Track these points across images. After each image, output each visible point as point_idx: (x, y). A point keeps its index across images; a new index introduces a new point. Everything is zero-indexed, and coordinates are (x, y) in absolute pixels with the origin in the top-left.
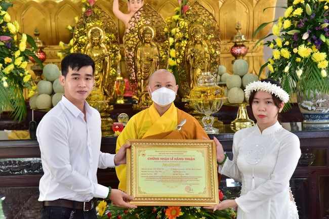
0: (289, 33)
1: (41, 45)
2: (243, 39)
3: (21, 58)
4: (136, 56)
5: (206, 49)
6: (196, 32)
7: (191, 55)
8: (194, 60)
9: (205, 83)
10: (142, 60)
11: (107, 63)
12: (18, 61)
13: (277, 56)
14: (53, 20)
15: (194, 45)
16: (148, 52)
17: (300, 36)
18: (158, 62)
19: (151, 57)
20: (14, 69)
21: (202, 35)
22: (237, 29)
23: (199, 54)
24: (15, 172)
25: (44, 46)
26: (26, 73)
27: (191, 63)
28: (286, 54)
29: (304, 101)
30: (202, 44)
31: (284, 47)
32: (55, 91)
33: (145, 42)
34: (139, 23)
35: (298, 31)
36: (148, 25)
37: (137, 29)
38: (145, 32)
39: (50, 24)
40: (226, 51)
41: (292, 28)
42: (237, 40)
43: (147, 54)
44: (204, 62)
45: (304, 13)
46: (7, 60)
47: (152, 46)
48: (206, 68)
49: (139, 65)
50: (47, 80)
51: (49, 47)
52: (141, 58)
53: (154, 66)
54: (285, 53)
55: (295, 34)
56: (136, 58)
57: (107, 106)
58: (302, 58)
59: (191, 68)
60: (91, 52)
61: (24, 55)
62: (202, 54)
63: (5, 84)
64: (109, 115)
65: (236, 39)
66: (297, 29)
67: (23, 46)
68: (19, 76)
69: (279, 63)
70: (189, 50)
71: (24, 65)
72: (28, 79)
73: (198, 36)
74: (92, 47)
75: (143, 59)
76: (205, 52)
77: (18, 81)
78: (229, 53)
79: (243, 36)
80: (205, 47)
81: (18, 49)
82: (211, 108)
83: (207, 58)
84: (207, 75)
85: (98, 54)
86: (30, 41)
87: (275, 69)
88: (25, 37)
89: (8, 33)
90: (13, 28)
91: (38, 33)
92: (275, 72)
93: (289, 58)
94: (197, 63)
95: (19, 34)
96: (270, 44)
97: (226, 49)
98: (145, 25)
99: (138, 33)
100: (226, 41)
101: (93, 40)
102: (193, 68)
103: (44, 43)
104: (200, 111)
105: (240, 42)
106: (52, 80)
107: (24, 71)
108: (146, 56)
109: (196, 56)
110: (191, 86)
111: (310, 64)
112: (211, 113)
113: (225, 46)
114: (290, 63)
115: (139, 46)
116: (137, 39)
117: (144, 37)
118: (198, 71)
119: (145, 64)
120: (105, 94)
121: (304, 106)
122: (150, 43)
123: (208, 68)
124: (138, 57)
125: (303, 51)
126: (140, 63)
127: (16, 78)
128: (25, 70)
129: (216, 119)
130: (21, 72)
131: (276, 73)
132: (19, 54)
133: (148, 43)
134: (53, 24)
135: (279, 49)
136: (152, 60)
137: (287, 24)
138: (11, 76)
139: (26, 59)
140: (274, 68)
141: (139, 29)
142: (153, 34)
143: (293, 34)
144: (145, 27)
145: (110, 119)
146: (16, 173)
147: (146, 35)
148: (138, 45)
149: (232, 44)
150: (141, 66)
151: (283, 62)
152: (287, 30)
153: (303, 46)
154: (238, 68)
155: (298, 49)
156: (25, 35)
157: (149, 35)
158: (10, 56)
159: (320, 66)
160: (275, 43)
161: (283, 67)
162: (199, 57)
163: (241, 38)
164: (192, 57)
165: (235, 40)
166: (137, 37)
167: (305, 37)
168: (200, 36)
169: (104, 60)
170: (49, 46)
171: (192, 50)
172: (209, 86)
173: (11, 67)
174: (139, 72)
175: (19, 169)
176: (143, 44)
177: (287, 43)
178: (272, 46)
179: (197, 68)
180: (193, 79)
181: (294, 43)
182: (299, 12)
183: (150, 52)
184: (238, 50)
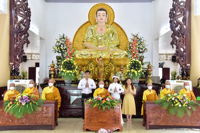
1: (81, 67)
8: (111, 71)
12: (76, 71)
13: (127, 71)
17: (132, 67)
22: (121, 65)
28: (129, 71)
36: (102, 64)
39: (83, 63)
41: (130, 66)
43: (101, 70)
44: (113, 72)
45: (133, 63)
46: (73, 70)
49: (100, 72)
51: (83, 68)
58: (132, 72)
59: (110, 73)
63: (73, 75)
67: (77, 68)
72: (77, 74)
86: (78, 67)
88: (77, 66)
89: (74, 65)
90: (75, 64)
91: (80, 65)
95: (76, 65)
97: (119, 69)
100: (119, 67)
106: (82, 74)
111: (134, 73)
114: (130, 73)
115: (100, 68)
117: (101, 66)
118: (112, 74)
125: (132, 70)
127: (75, 74)
137: (130, 65)
138: (74, 73)
139: (77, 70)
151: (128, 73)
154: (120, 73)
158: (74, 69)
159: (136, 73)
161: (128, 74)
167: (133, 68)
173: (74, 72)
177: (129, 69)
178: (126, 69)
182: (132, 63)
184: (121, 69)
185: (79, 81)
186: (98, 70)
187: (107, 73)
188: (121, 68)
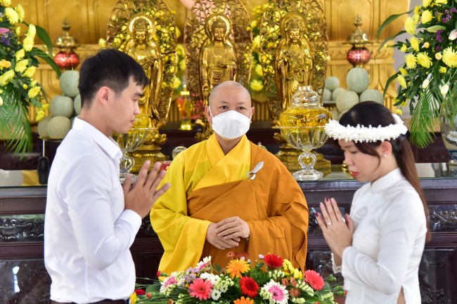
0: (430, 29)
1: (72, 44)
2: (365, 39)
3: (26, 62)
4: (202, 61)
5: (307, 51)
6: (293, 26)
7: (284, 61)
8: (289, 68)
9: (304, 102)
10: (210, 65)
11: (157, 71)
12: (21, 66)
13: (411, 65)
14: (90, 8)
15: (289, 45)
16: (220, 54)
17: (445, 34)
18: (234, 70)
19: (224, 63)
20: (14, 78)
21: (300, 31)
22: (356, 25)
23: (296, 58)
24: (8, 236)
25: (77, 45)
26: (33, 83)
27: (284, 71)
28: (425, 60)
29: (451, 132)
30: (300, 44)
31: (422, 50)
32: (77, 112)
33: (215, 40)
34: (207, 11)
35: (443, 28)
36: (221, 14)
37: (203, 20)
38: (215, 24)
39: (87, 14)
40: (340, 56)
41: (433, 22)
42: (356, 41)
43: (218, 57)
44: (303, 71)
45: (452, 1)
46: (4, 63)
47: (225, 45)
48: (306, 80)
49: (205, 74)
50: (66, 95)
51: (84, 47)
52: (208, 63)
53: (228, 75)
54: (423, 60)
55: (439, 31)
56: (202, 64)
57: (157, 136)
58: (448, 68)
59: (284, 81)
60: (134, 54)
61: (32, 57)
62: (300, 59)
64: (160, 149)
65: (355, 38)
66: (441, 24)
67: (29, 44)
68: (21, 87)
69: (414, 74)
70: (281, 53)
71: (31, 72)
72: (36, 94)
73: (295, 32)
74: (136, 46)
75: (212, 65)
76: (305, 56)
77: (19, 96)
78: (345, 59)
79: (364, 35)
80: (305, 48)
81: (21, 47)
82: (311, 141)
83: (307, 65)
84: (307, 91)
85: (143, 57)
86: (42, 35)
87: (409, 83)
88: (32, 30)
89: (6, 23)
90: (14, 15)
91: (68, 26)
92: (409, 88)
93: (428, 67)
94: (292, 72)
95: (25, 24)
96: (402, 46)
97: (340, 53)
98: (216, 14)
99: (205, 26)
100: (340, 42)
101: (136, 35)
102: (287, 80)
103: (76, 41)
104: (295, 145)
105: (359, 43)
106: (72, 96)
107: (30, 81)
108: (217, 60)
109: (292, 62)
110: (284, 107)
112: (312, 148)
113: (339, 49)
114: (430, 75)
115: (206, 46)
116: (203, 35)
117: (213, 31)
118: (295, 84)
119: (215, 73)
120: (154, 117)
121: (451, 139)
122: (222, 41)
123: (309, 80)
124: (205, 62)
125: (450, 57)
126: (207, 70)
127: (17, 92)
128: (32, 79)
129: (321, 157)
130: (24, 83)
131: (410, 90)
132: (23, 55)
133: (219, 41)
134: (91, 13)
135: (415, 53)
136: (225, 67)
137: (427, 16)
138: (9, 88)
139: (34, 62)
140: (407, 82)
141: (207, 20)
142: (228, 28)
143: (435, 31)
144: (215, 17)
145: (160, 155)
146: (9, 238)
147: (217, 29)
148: (205, 44)
149: (349, 47)
150: (209, 75)
151: (420, 72)
152: (427, 25)
153: (450, 49)
154: (354, 81)
155: (442, 54)
156: (34, 27)
157: (222, 29)
158: (9, 57)
160: (409, 45)
161: (419, 81)
162: (295, 63)
163: (362, 38)
164: (285, 63)
165: (352, 41)
166: (203, 32)
167: (453, 36)
168: (298, 32)
169: (152, 66)
170: (83, 45)
171: (285, 53)
172: (311, 107)
174: (206, 85)
175: (14, 232)
176: (213, 43)
177: (427, 45)
178: (404, 48)
179: (293, 80)
180: (287, 97)
181: (436, 45)
183: (222, 54)
184: (357, 56)
185: (53, 145)
186: (195, 63)
187: (257, 85)
188: (354, 49)
